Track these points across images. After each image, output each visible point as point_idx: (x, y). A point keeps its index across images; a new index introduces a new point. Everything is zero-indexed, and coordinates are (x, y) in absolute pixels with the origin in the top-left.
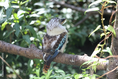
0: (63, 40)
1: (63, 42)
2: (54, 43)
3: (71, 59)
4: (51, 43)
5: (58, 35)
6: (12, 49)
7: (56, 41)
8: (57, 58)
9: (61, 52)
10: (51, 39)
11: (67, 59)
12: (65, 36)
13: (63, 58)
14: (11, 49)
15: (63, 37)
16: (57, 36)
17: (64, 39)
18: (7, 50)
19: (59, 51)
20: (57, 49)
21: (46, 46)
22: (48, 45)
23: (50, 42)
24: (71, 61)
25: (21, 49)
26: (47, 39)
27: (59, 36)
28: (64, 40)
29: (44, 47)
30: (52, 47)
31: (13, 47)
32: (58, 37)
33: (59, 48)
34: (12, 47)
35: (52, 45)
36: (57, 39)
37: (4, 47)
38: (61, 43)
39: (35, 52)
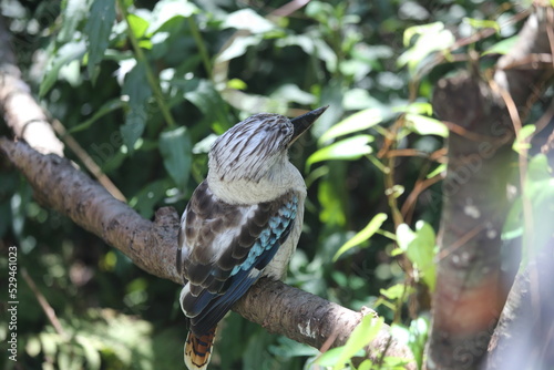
0: (273, 225)
1: (273, 235)
2: (224, 241)
3: (300, 322)
4: (212, 240)
5: (246, 206)
6: (84, 213)
7: (237, 231)
8: (247, 302)
9: (272, 277)
10: (214, 220)
11: (286, 316)
12: (289, 206)
13: (274, 309)
14: (81, 210)
15: (277, 215)
16: (241, 209)
17: (279, 220)
18: (69, 211)
19: (255, 273)
20: (245, 266)
21: (192, 247)
22: (198, 244)
23: (209, 234)
24: (301, 329)
25: (119, 221)
26: (199, 215)
27: (256, 207)
28: (281, 226)
29: (184, 250)
30: (218, 257)
31: (90, 203)
32: (248, 214)
33: (251, 259)
34: (84, 203)
35: (214, 246)
36: (244, 222)
37: (56, 191)
38: (264, 240)
39: (166, 253)
